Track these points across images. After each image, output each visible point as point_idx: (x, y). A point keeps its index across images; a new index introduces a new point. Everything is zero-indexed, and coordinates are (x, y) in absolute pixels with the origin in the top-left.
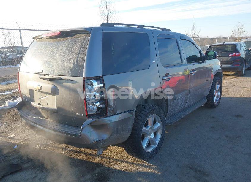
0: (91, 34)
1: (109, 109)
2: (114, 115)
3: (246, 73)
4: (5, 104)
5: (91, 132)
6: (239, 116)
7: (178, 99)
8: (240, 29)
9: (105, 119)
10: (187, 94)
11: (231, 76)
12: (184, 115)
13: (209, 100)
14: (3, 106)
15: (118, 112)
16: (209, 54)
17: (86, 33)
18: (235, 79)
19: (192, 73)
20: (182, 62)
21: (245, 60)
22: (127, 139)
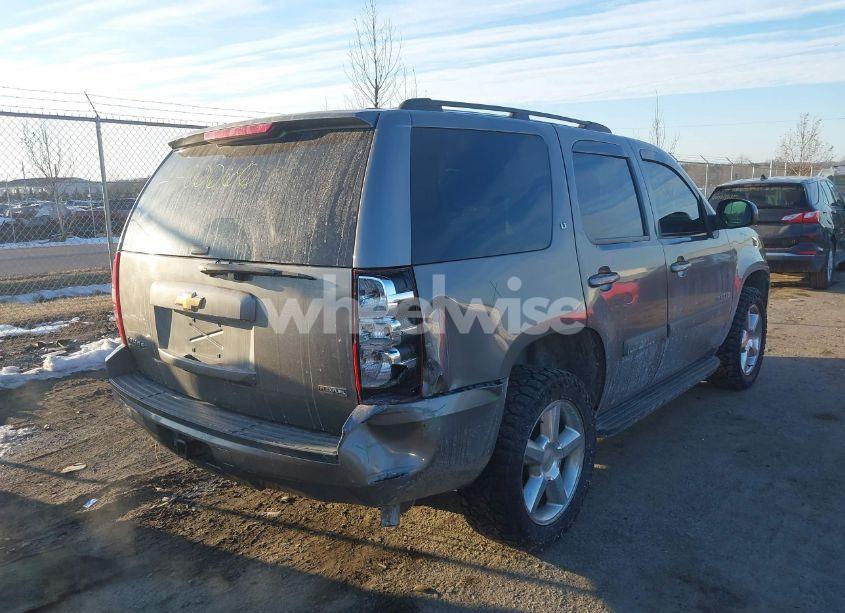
0: (378, 134)
1: (426, 373)
2: (443, 394)
3: (835, 280)
4: (41, 365)
5: (371, 446)
6: (827, 417)
7: (634, 354)
8: (807, 136)
9: (414, 405)
10: (663, 339)
11: (786, 289)
12: (651, 405)
13: (724, 365)
14: (33, 371)
15: (454, 386)
16: (728, 210)
17: (359, 130)
18: (802, 298)
19: (678, 268)
20: (646, 232)
21: (833, 238)
22: (477, 475)
